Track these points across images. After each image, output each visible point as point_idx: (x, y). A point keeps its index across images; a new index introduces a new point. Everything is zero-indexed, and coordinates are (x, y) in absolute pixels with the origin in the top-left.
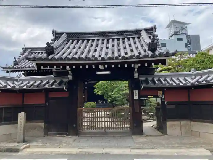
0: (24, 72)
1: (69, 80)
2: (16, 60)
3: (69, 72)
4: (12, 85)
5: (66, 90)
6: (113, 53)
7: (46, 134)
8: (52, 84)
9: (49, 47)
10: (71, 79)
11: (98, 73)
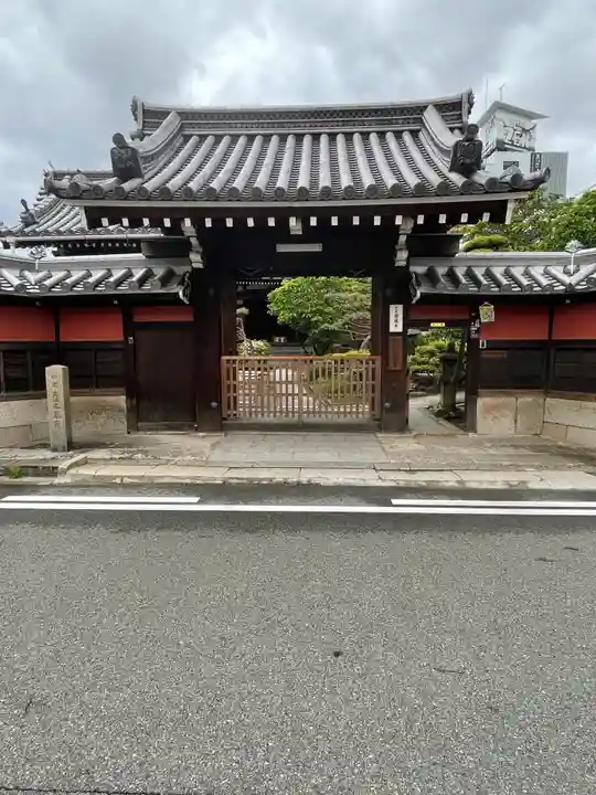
0: (56, 249)
1: (193, 269)
2: (27, 210)
3: (190, 243)
4: (16, 282)
5: (187, 302)
6: (335, 177)
7: (133, 427)
8: (142, 281)
9: (123, 151)
10: (201, 266)
11: (282, 248)
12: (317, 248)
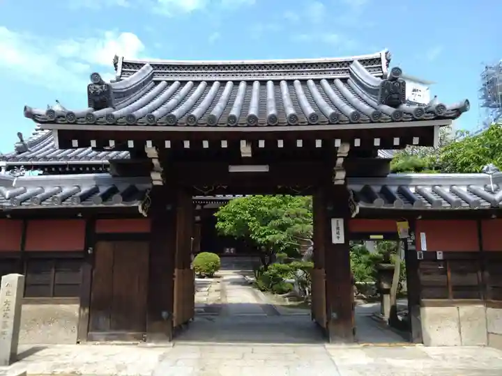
1: (154, 187)
3: (153, 164)
5: (145, 215)
7: (83, 337)
8: (106, 197)
9: (98, 86)
10: (160, 183)
11: (234, 169)
12: (264, 169)
